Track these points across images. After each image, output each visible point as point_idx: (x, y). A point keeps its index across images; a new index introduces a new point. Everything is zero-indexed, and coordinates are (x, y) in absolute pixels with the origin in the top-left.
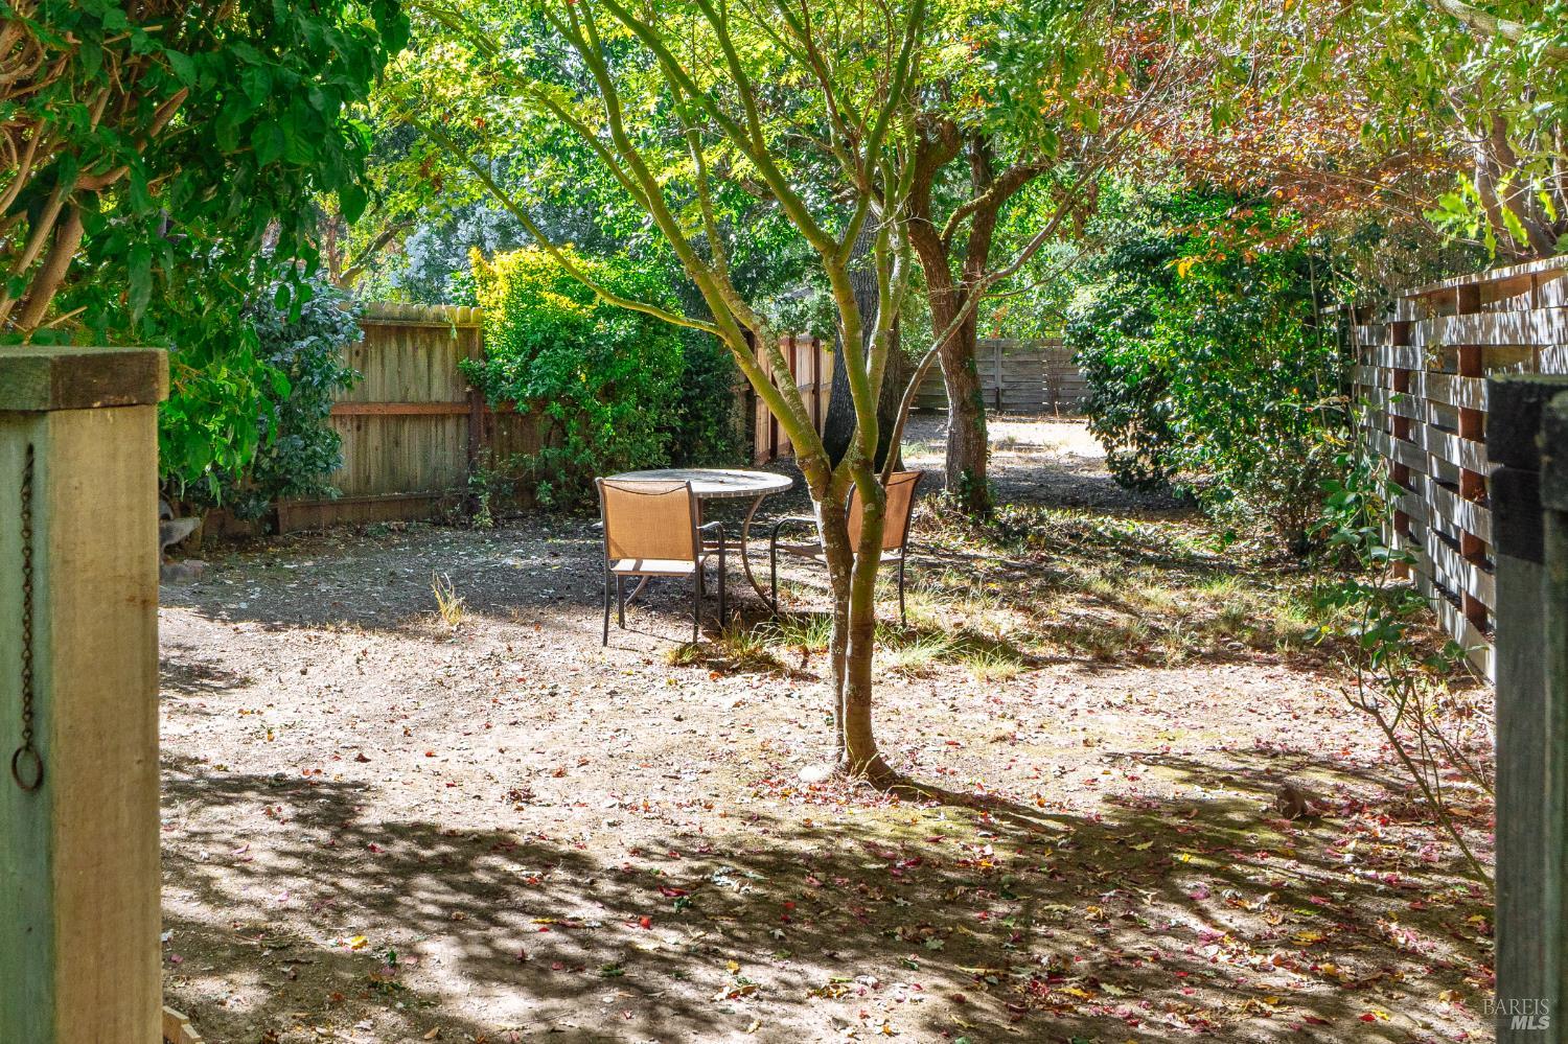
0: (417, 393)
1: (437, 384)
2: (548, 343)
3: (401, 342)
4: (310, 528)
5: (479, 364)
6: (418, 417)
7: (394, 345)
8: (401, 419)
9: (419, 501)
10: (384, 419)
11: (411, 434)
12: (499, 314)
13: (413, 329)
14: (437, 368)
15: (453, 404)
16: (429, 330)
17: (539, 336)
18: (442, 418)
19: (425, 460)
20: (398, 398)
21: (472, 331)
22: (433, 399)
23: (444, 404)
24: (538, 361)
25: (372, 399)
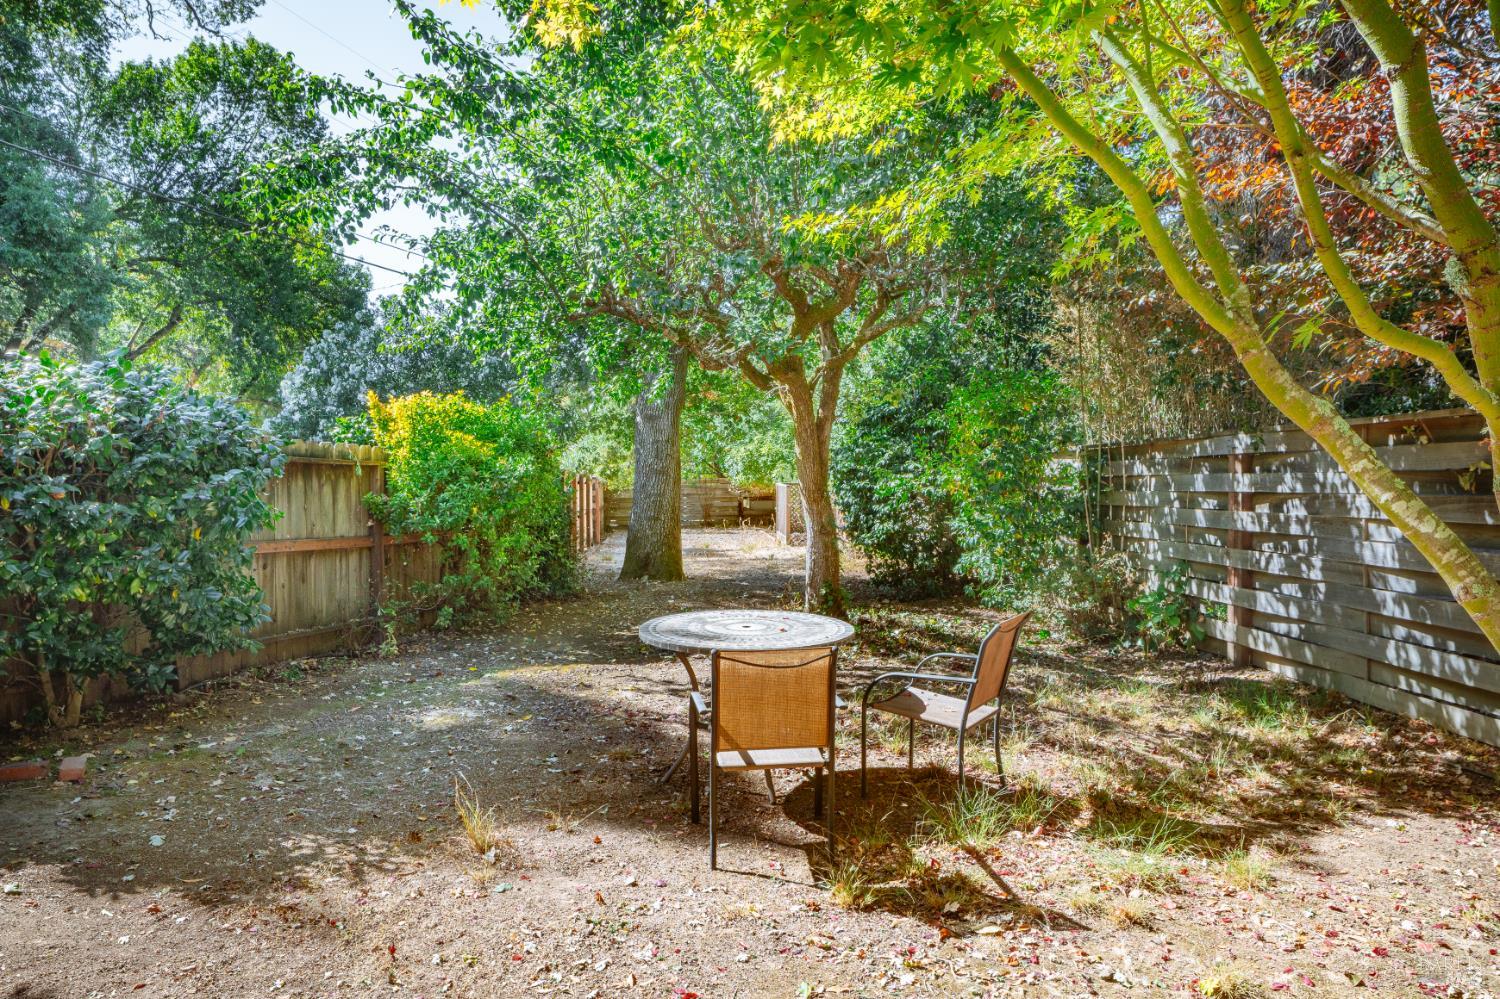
0: (323, 528)
1: (342, 517)
2: (454, 477)
3: (307, 478)
4: (213, 677)
5: (381, 498)
6: (322, 553)
7: (301, 483)
8: (307, 555)
9: (323, 636)
10: (291, 556)
11: (318, 570)
12: (403, 452)
13: (319, 466)
14: (341, 504)
15: (356, 537)
16: (334, 468)
17: (446, 472)
18: (344, 552)
19: (331, 595)
20: (304, 534)
21: (373, 469)
22: (338, 534)
23: (349, 538)
24: (446, 495)
25: (278, 536)
